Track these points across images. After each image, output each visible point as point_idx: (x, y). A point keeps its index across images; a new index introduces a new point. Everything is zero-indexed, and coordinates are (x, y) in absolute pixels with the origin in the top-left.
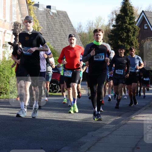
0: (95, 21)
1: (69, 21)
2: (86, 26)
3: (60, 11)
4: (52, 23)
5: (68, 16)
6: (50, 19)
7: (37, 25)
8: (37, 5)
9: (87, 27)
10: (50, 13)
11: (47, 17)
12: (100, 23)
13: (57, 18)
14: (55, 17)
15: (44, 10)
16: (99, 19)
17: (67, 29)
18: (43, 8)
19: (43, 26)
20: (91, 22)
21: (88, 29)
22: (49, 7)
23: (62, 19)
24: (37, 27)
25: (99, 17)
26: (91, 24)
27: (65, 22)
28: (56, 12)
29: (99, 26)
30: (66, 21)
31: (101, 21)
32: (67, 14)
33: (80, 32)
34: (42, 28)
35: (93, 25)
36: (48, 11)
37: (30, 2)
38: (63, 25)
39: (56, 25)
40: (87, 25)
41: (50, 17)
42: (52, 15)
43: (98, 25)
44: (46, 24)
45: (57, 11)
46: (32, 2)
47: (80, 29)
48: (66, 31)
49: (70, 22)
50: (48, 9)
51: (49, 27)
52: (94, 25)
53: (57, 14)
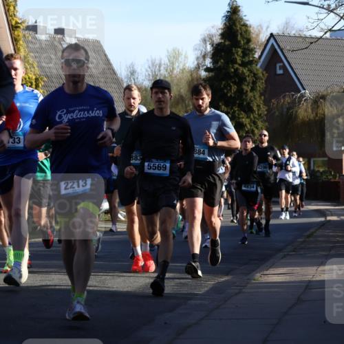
0: (165, 60)
1: (106, 62)
2: (147, 71)
7: (35, 75)
9: (149, 75)
12: (177, 64)
16: (175, 56)
17: (102, 80)
20: (157, 62)
21: (151, 77)
24: (34, 77)
25: (174, 50)
26: (157, 67)
29: (175, 72)
31: (180, 59)
32: (101, 46)
34: (45, 79)
35: (162, 68)
36: (57, 40)
37: (17, 23)
40: (149, 69)
43: (173, 69)
46: (20, 22)
47: (132, 79)
49: (110, 64)
50: (59, 36)
52: (164, 68)
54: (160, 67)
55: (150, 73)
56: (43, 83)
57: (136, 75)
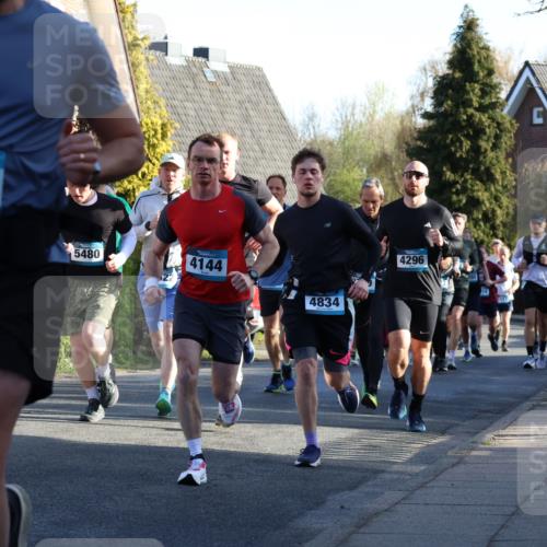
1: (270, 101)
2: (334, 115)
3: (241, 67)
4: (214, 108)
5: (267, 84)
6: (208, 93)
7: (161, 118)
8: (162, 47)
9: (337, 121)
10: (207, 75)
11: (195, 87)
12: (381, 105)
13: (230, 89)
14: (223, 88)
15: (185, 64)
16: (378, 92)
17: (265, 128)
18: (182, 56)
19: (184, 118)
20: (350, 101)
21: (340, 125)
22: (202, 53)
23: (247, 92)
24: (160, 122)
26: (350, 109)
27: (257, 104)
28: (227, 70)
29: (377, 117)
30: (263, 100)
31: (385, 97)
32: (264, 76)
33: (312, 136)
34: (177, 125)
35: (357, 111)
36: (198, 65)
37: (136, 39)
38: (251, 113)
39: (227, 116)
40: (336, 112)
41: (207, 85)
42: (214, 80)
43: (374, 112)
44: (192, 113)
45: (230, 67)
46: (140, 37)
47: (311, 127)
48: (264, 134)
49: (276, 103)
50: (201, 59)
51: (205, 121)
52: (360, 111)
53: (230, 77)
54: (354, 108)
55: (339, 119)
56: (173, 131)
57: (316, 121)
